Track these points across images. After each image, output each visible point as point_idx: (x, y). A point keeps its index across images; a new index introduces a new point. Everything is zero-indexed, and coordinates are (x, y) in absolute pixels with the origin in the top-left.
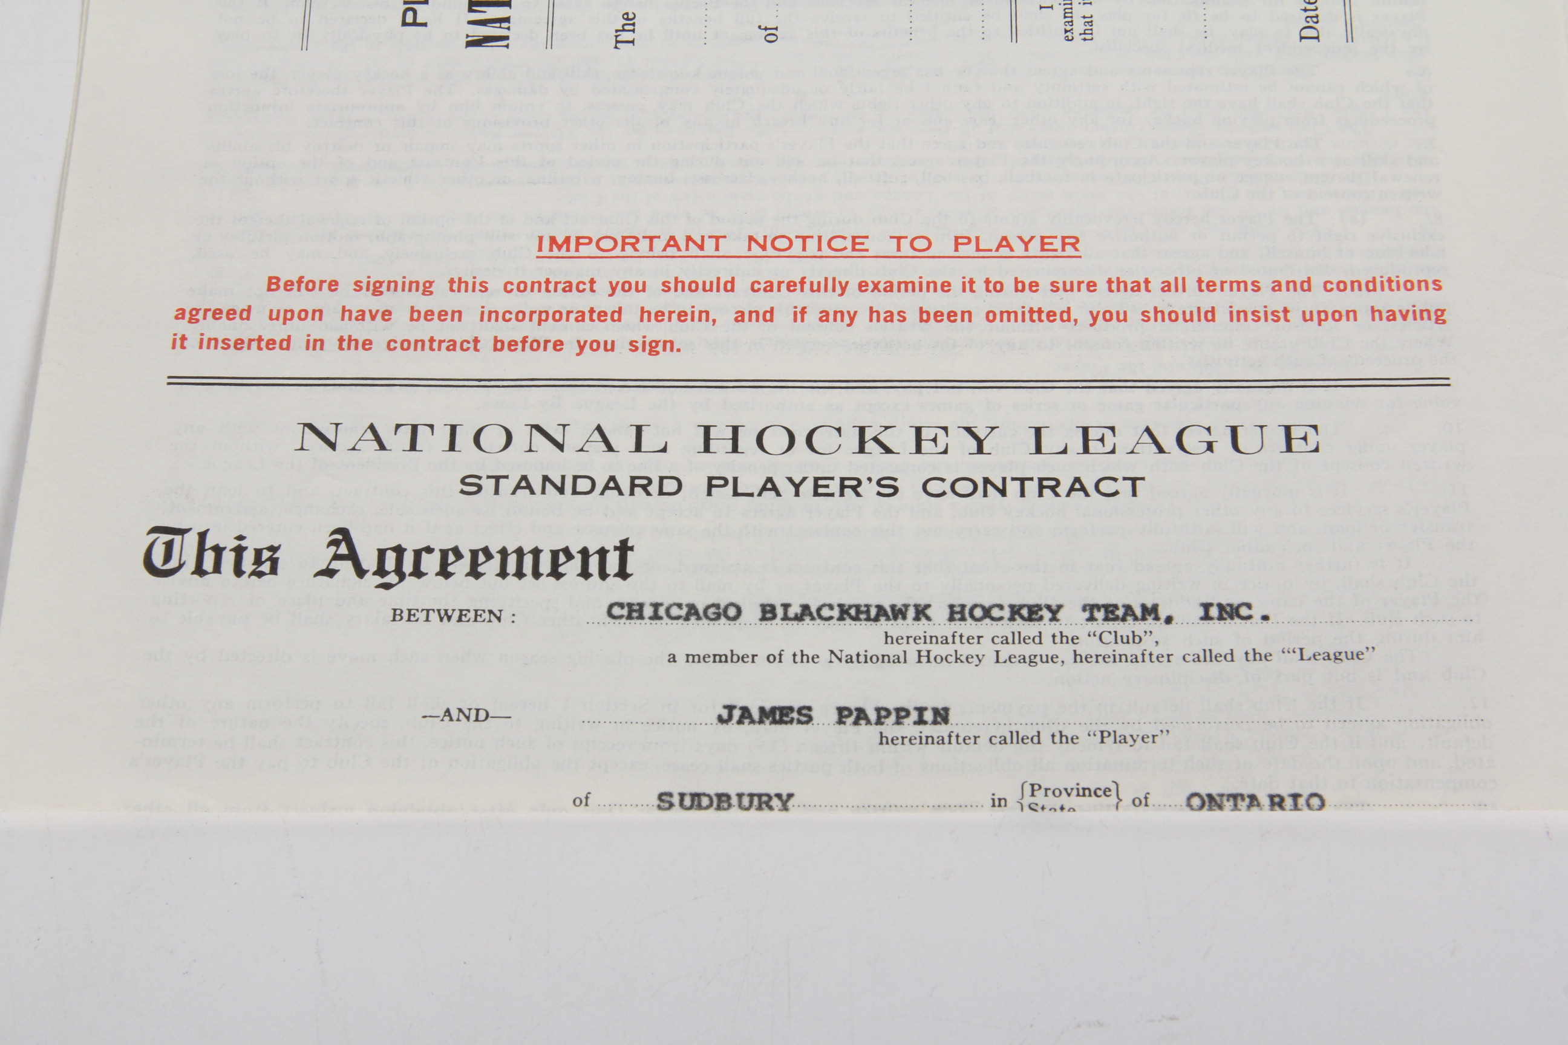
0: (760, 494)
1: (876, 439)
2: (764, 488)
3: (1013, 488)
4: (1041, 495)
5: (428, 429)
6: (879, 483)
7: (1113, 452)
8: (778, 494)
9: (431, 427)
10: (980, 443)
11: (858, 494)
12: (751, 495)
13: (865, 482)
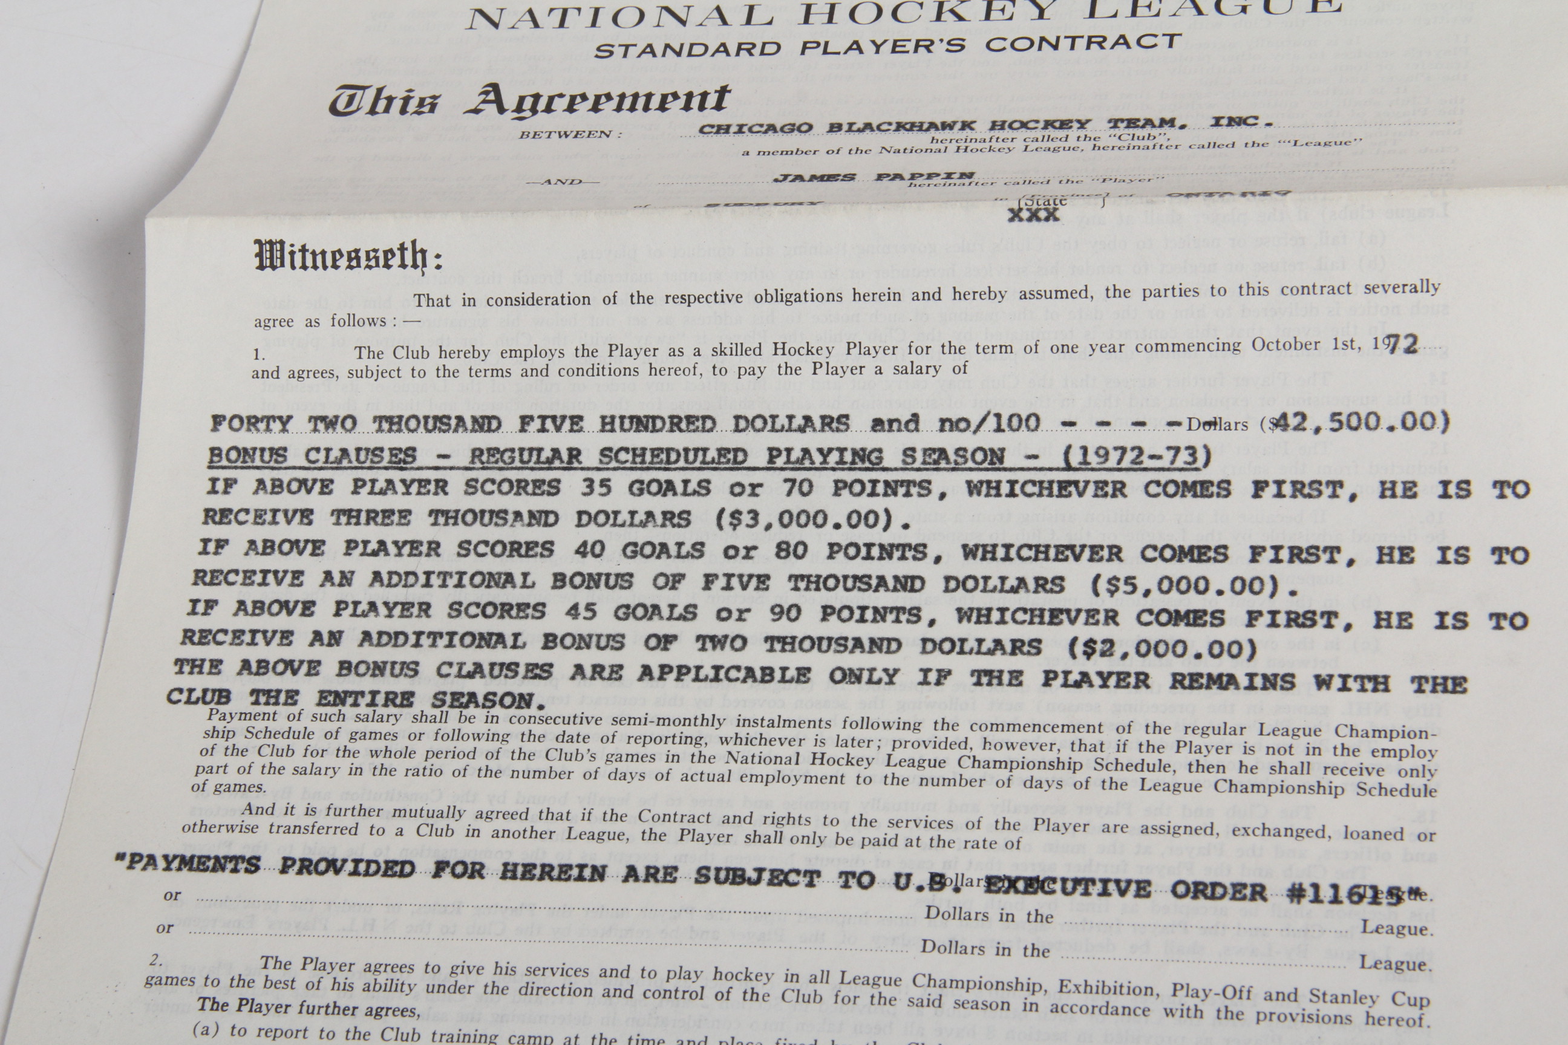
0: (845, 53)
1: (952, 11)
2: (850, 48)
3: (1065, 44)
4: (1088, 48)
5: (576, 11)
6: (949, 43)
7: (1157, 15)
8: (861, 52)
9: (579, 9)
10: (1042, 11)
11: (929, 51)
12: (839, 53)
13: (937, 42)
